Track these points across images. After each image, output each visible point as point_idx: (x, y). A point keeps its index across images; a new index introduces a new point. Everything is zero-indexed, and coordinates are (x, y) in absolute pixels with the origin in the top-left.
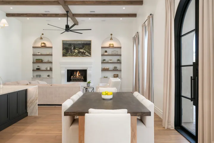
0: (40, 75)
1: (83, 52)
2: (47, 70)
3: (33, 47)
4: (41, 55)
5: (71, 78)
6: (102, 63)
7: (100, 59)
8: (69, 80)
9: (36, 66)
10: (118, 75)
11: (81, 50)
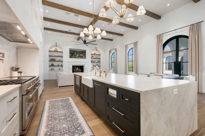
2: (58, 66)
3: (49, 51)
4: (55, 56)
6: (91, 62)
7: (90, 60)
9: (51, 63)
11: (81, 55)
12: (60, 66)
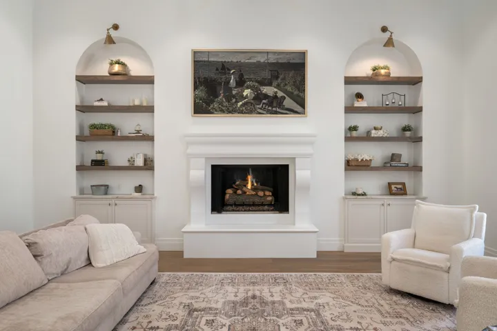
0: (107, 186)
1: (275, 97)
2: (131, 167)
3: (81, 80)
4: (111, 109)
5: (227, 196)
6: (348, 139)
7: (339, 122)
8: (219, 205)
9: (93, 150)
10: (403, 184)
11: (269, 90)
12: (139, 168)
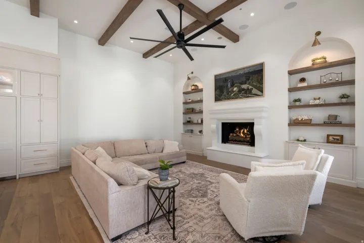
0: (192, 130)
1: (248, 89)
2: (198, 123)
3: (184, 93)
4: (192, 102)
5: (230, 137)
6: (290, 107)
8: (225, 140)
9: (188, 117)
10: (342, 136)
11: (245, 86)
